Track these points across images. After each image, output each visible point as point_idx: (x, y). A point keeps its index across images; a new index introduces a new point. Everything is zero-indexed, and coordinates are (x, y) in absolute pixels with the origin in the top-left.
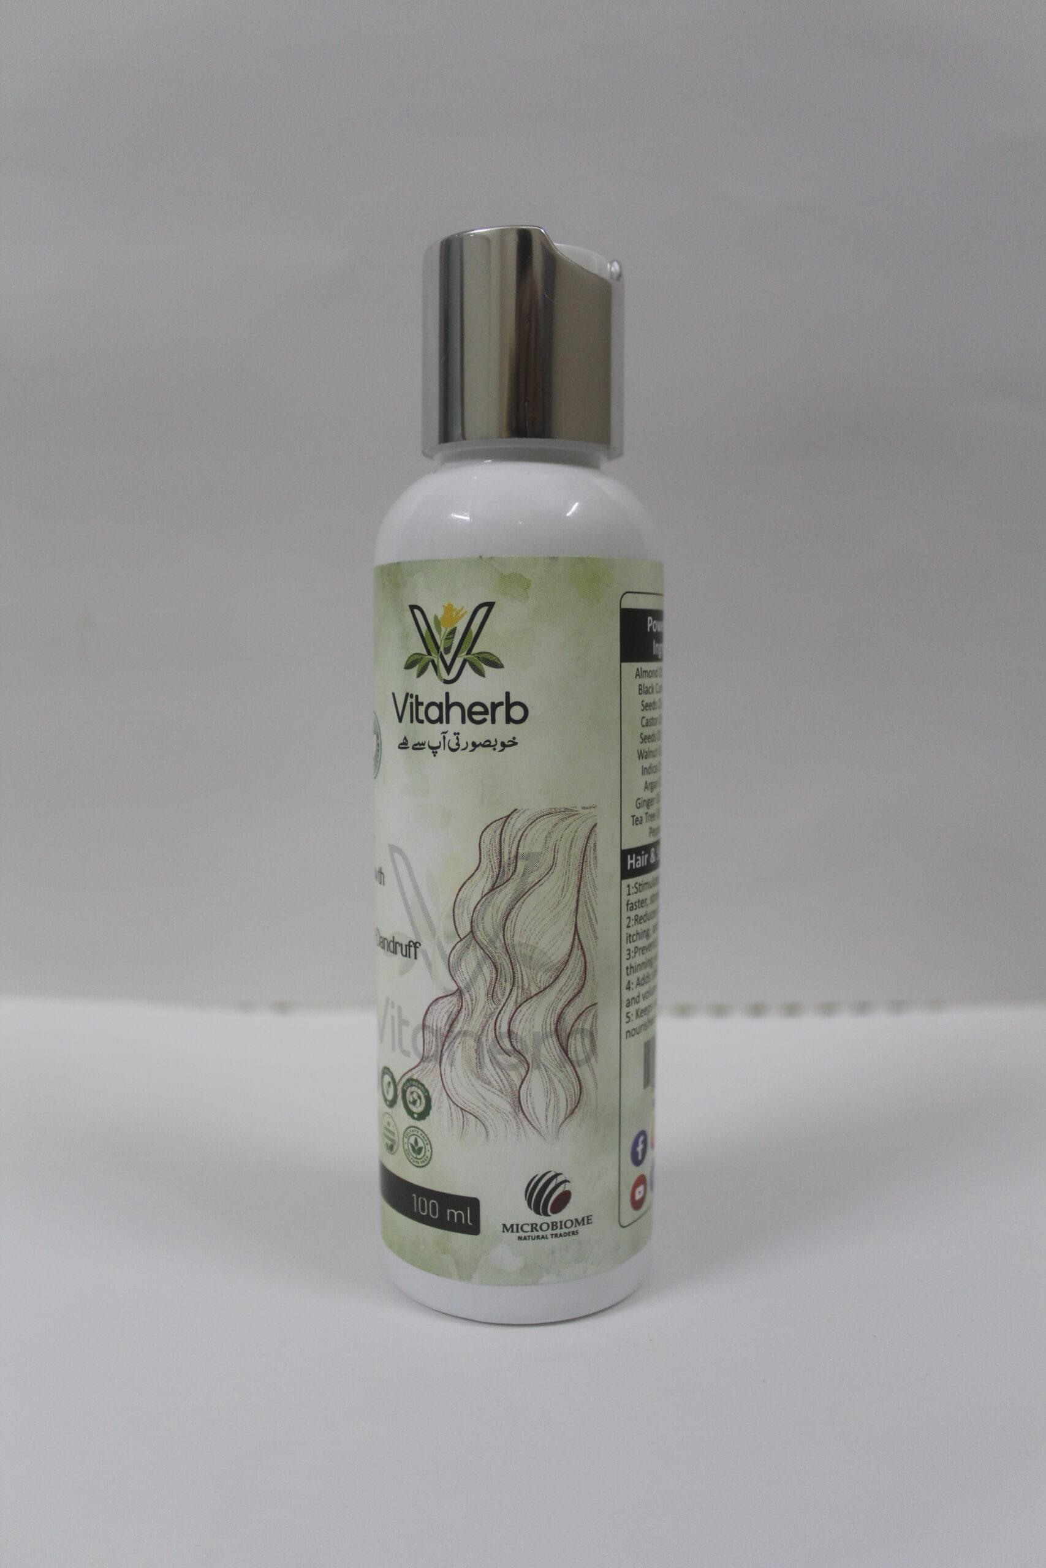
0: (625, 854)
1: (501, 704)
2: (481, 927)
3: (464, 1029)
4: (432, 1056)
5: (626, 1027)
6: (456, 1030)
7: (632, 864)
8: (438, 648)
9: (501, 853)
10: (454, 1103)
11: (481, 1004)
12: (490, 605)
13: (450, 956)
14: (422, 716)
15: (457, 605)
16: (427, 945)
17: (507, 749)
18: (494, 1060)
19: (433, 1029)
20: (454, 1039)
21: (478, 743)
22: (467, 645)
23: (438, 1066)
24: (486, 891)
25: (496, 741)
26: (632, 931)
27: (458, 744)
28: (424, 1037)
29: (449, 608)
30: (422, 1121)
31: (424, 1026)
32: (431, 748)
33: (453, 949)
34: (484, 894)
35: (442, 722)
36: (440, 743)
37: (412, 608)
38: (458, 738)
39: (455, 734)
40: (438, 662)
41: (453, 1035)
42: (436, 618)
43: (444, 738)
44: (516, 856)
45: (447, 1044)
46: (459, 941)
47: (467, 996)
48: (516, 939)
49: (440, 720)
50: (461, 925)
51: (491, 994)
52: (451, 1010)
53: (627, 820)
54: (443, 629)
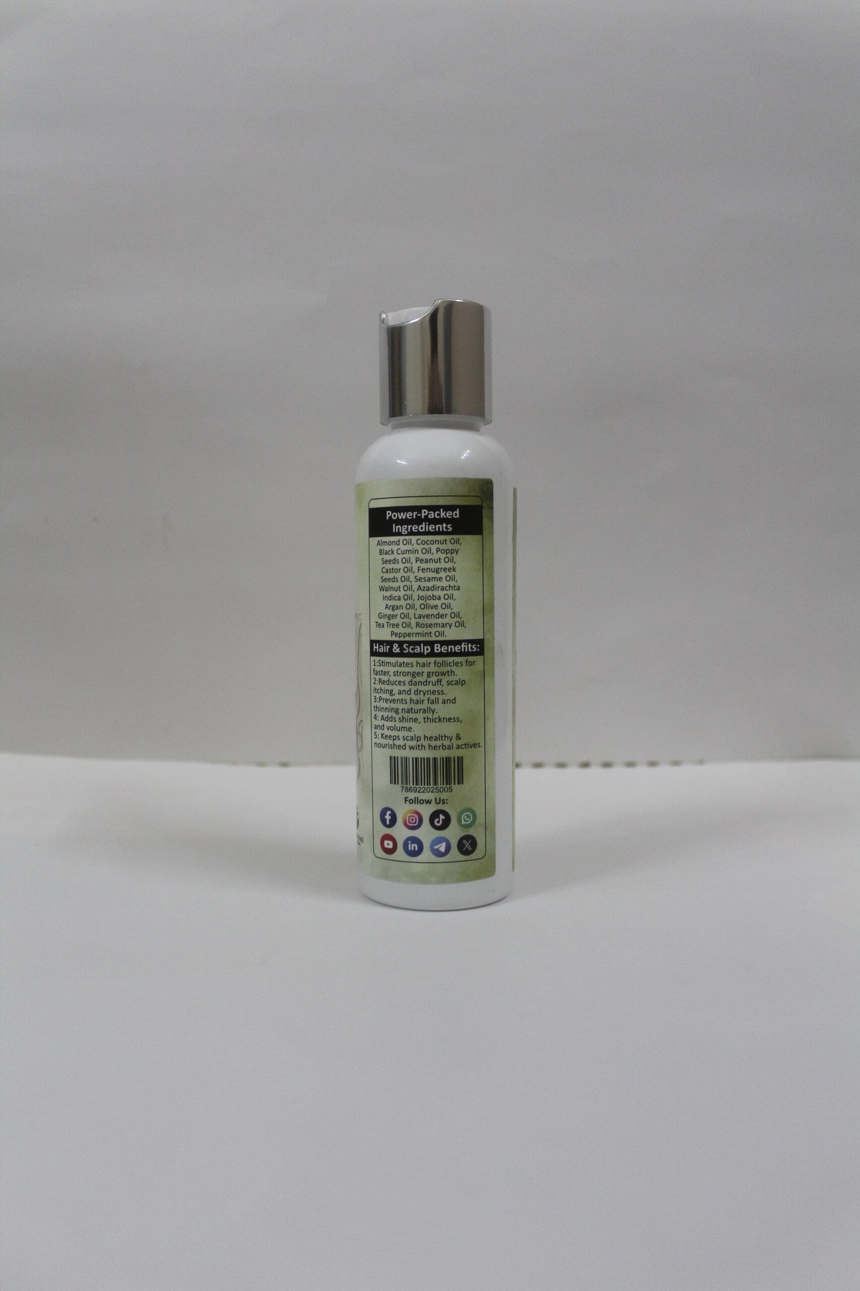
5: (374, 740)
7: (376, 649)
26: (378, 687)
53: (373, 624)
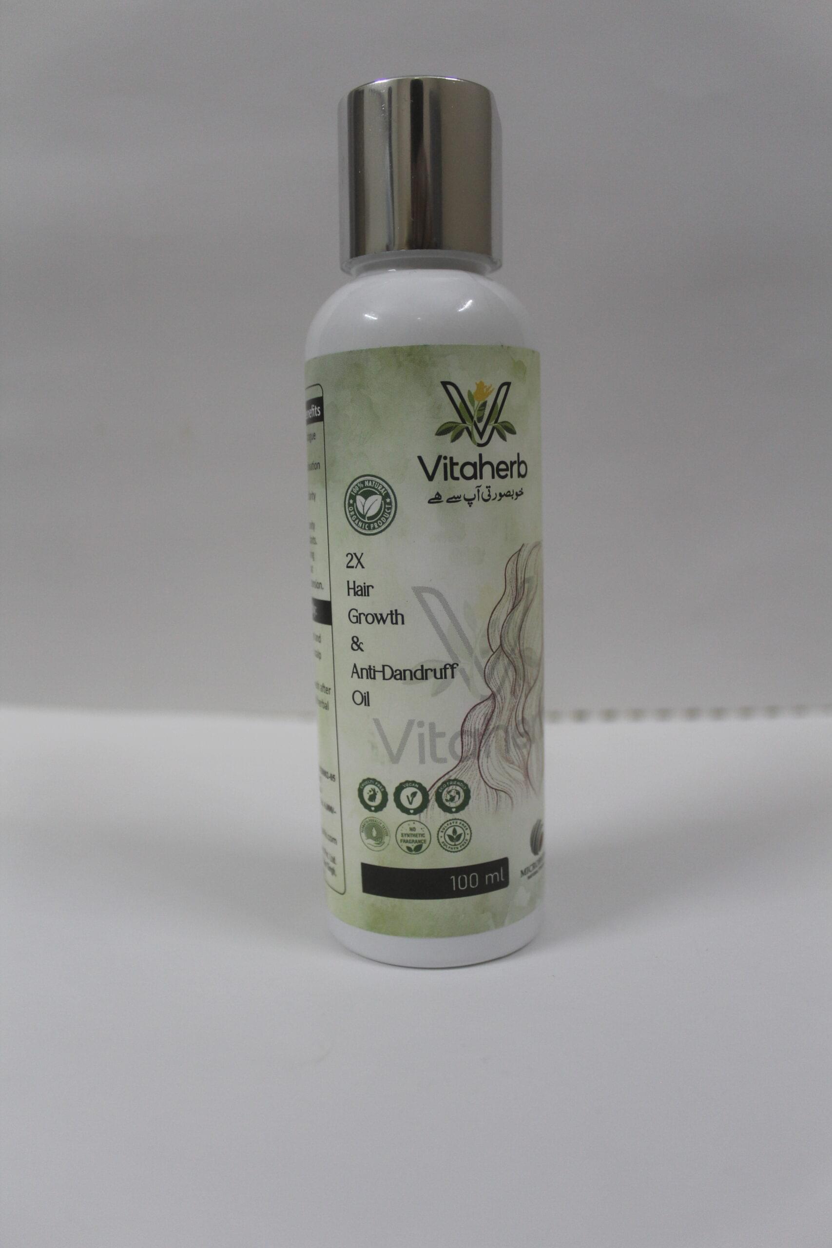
1: (515, 462)
2: (506, 640)
3: (497, 725)
4: (471, 754)
6: (491, 727)
8: (472, 417)
9: (517, 579)
10: (490, 787)
11: (508, 701)
12: (508, 384)
13: (485, 668)
14: (457, 473)
15: (487, 383)
16: (466, 664)
17: (519, 497)
18: (516, 745)
19: (471, 732)
20: (489, 735)
21: (503, 494)
22: (494, 416)
23: (476, 761)
24: (509, 610)
25: (513, 492)
27: (489, 495)
28: (462, 741)
29: (480, 386)
30: (461, 812)
31: (462, 732)
32: (466, 499)
33: (488, 662)
34: (508, 613)
35: (476, 478)
36: (475, 495)
37: (445, 384)
38: (489, 491)
39: (487, 487)
40: (472, 429)
41: (488, 732)
42: (469, 393)
43: (478, 491)
44: (524, 581)
45: (483, 741)
46: (493, 655)
47: (499, 698)
48: (525, 645)
49: (474, 476)
50: (494, 640)
51: (513, 692)
52: (487, 712)
54: (476, 403)
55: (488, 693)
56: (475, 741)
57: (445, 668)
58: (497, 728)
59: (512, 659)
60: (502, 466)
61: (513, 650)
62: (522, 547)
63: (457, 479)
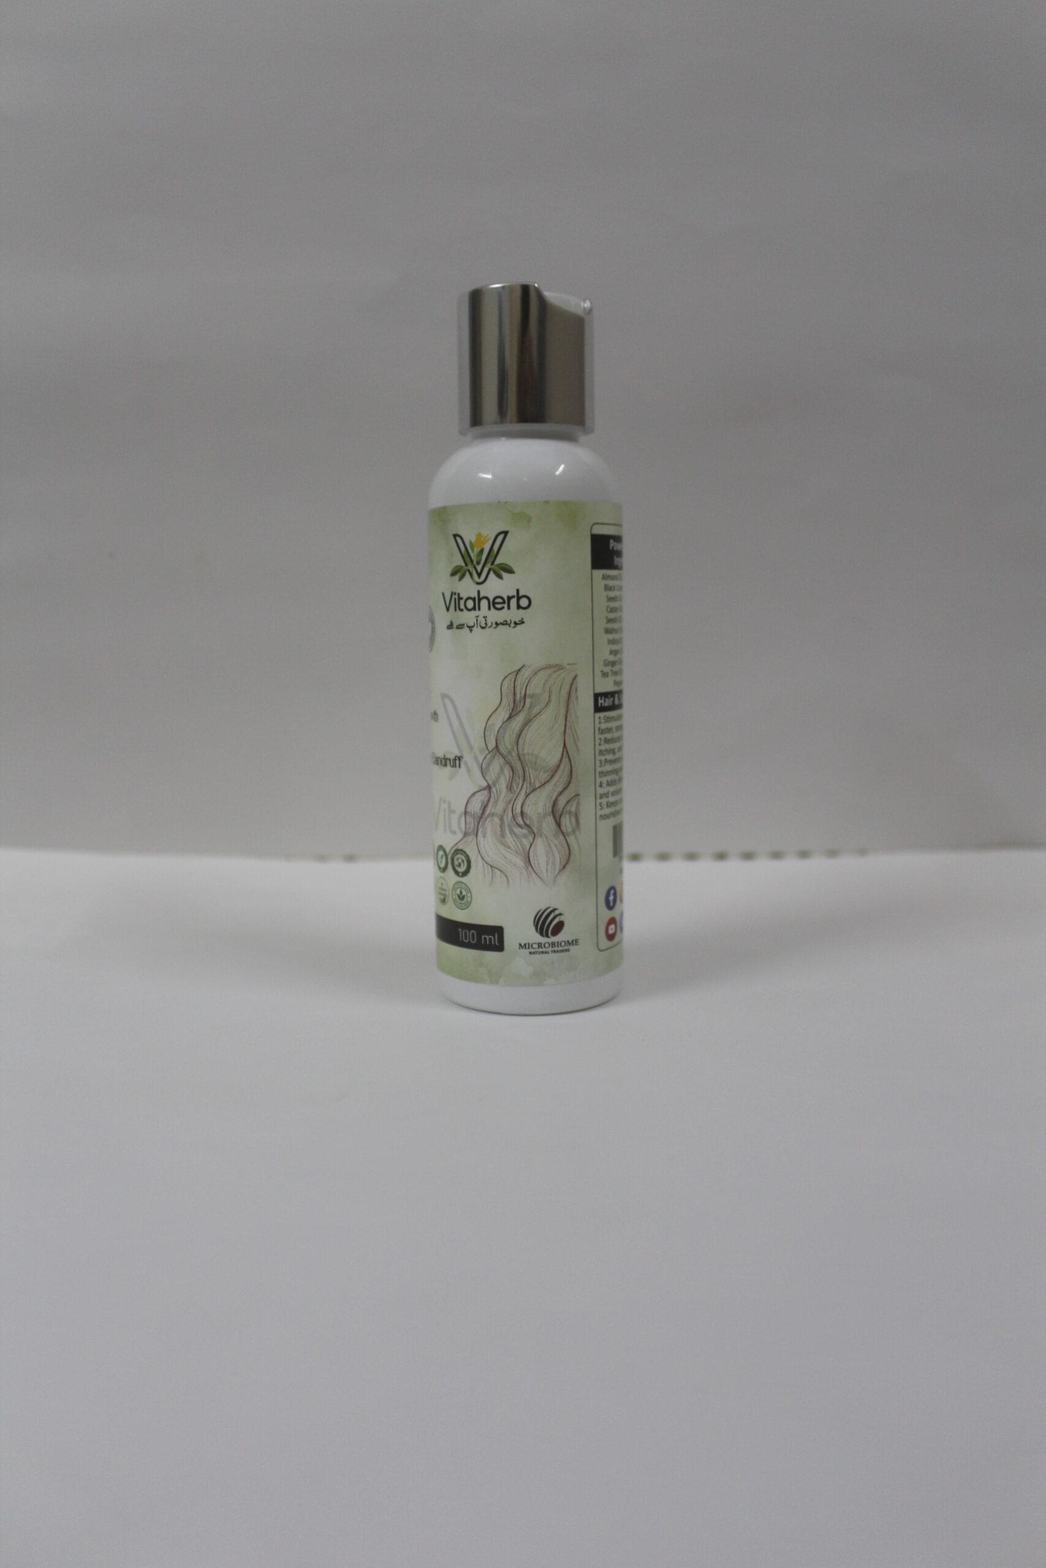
0: (597, 696)
1: (513, 597)
2: (502, 743)
3: (492, 812)
4: (471, 832)
5: (600, 814)
6: (487, 813)
7: (601, 704)
8: (472, 561)
9: (515, 694)
11: (503, 794)
12: (506, 533)
13: (482, 764)
14: (462, 606)
15: (484, 533)
16: (468, 758)
17: (518, 626)
18: (512, 832)
19: (471, 814)
20: (486, 819)
21: (499, 623)
22: (491, 559)
23: (475, 838)
24: (505, 719)
25: (511, 621)
26: (603, 748)
27: (486, 624)
28: (465, 820)
29: (479, 536)
30: (465, 878)
31: (466, 813)
32: (468, 627)
33: (484, 758)
34: (504, 721)
35: (475, 610)
36: (474, 623)
37: (455, 536)
38: (486, 620)
39: (484, 617)
40: (472, 570)
41: (485, 816)
42: (471, 542)
43: (477, 620)
44: (525, 696)
45: (481, 823)
46: (488, 754)
47: (494, 789)
48: (526, 751)
49: (474, 608)
50: (490, 742)
51: (510, 788)
52: (484, 800)
53: (598, 673)
54: (475, 549)
55: (485, 784)
56: (474, 821)
57: (455, 759)
58: (492, 815)
59: (509, 760)
60: (499, 600)
61: (510, 753)
62: (522, 667)
63: (462, 610)
